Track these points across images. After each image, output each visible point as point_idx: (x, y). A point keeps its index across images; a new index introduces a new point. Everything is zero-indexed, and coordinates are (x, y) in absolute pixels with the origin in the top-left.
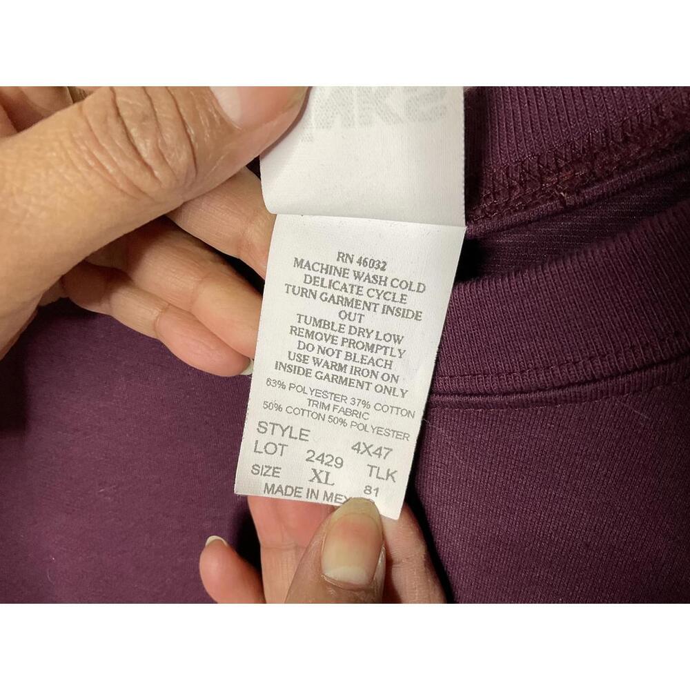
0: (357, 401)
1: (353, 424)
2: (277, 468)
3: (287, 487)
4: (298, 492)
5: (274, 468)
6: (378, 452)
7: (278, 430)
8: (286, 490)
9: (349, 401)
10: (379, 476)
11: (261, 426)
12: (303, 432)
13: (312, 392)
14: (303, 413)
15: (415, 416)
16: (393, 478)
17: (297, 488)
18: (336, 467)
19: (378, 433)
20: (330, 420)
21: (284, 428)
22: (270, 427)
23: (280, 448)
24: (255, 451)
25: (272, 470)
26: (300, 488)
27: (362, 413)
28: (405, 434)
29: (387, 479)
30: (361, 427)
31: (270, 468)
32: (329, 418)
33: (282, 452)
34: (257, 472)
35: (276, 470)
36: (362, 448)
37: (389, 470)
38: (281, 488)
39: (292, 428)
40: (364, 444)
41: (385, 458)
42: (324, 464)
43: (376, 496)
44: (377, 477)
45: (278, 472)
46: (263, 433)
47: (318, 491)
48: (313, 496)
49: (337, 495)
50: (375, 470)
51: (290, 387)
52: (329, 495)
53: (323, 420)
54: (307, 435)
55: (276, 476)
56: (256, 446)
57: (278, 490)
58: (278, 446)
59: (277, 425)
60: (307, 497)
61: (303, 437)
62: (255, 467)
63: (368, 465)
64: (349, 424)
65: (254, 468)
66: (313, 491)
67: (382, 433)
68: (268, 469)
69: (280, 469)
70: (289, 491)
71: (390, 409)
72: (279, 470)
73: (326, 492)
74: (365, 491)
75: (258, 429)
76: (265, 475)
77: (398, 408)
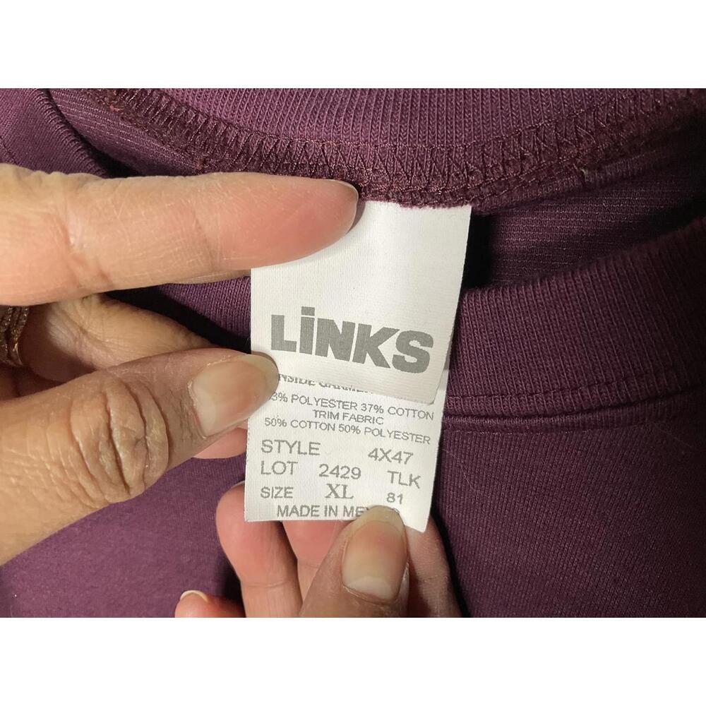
0: (368, 407)
1: (367, 430)
2: (289, 488)
3: (302, 507)
4: (315, 511)
5: (286, 489)
6: (398, 457)
7: (284, 447)
8: (301, 510)
9: (359, 407)
10: (401, 481)
11: (265, 445)
12: (313, 446)
13: (317, 402)
14: (310, 425)
15: (434, 419)
16: (416, 483)
17: (312, 507)
18: (354, 478)
19: (395, 438)
20: (341, 429)
21: (291, 444)
22: (275, 445)
23: (289, 466)
24: (262, 473)
25: (283, 490)
26: (316, 506)
27: (376, 418)
28: (425, 437)
29: (410, 485)
30: (376, 432)
31: (282, 488)
32: (340, 427)
33: (292, 470)
34: (267, 495)
35: (288, 490)
36: (380, 454)
37: (411, 475)
38: (296, 509)
39: (299, 443)
40: (381, 449)
41: (405, 463)
42: (339, 478)
43: (401, 503)
44: (400, 483)
45: (290, 493)
46: (268, 452)
47: (337, 507)
48: (332, 513)
49: (358, 508)
50: (396, 476)
51: (293, 399)
52: (349, 510)
53: (334, 429)
54: (317, 449)
55: (289, 497)
56: (263, 467)
57: (292, 512)
58: (287, 465)
59: (283, 441)
60: (326, 515)
61: (313, 451)
62: (264, 490)
63: (389, 472)
64: (363, 431)
65: (263, 492)
66: (331, 508)
67: (400, 437)
68: (278, 490)
69: (292, 488)
70: (305, 511)
71: (406, 411)
72: (291, 490)
73: (345, 507)
74: (388, 499)
75: (262, 449)
76: (276, 497)
77: (414, 411)
